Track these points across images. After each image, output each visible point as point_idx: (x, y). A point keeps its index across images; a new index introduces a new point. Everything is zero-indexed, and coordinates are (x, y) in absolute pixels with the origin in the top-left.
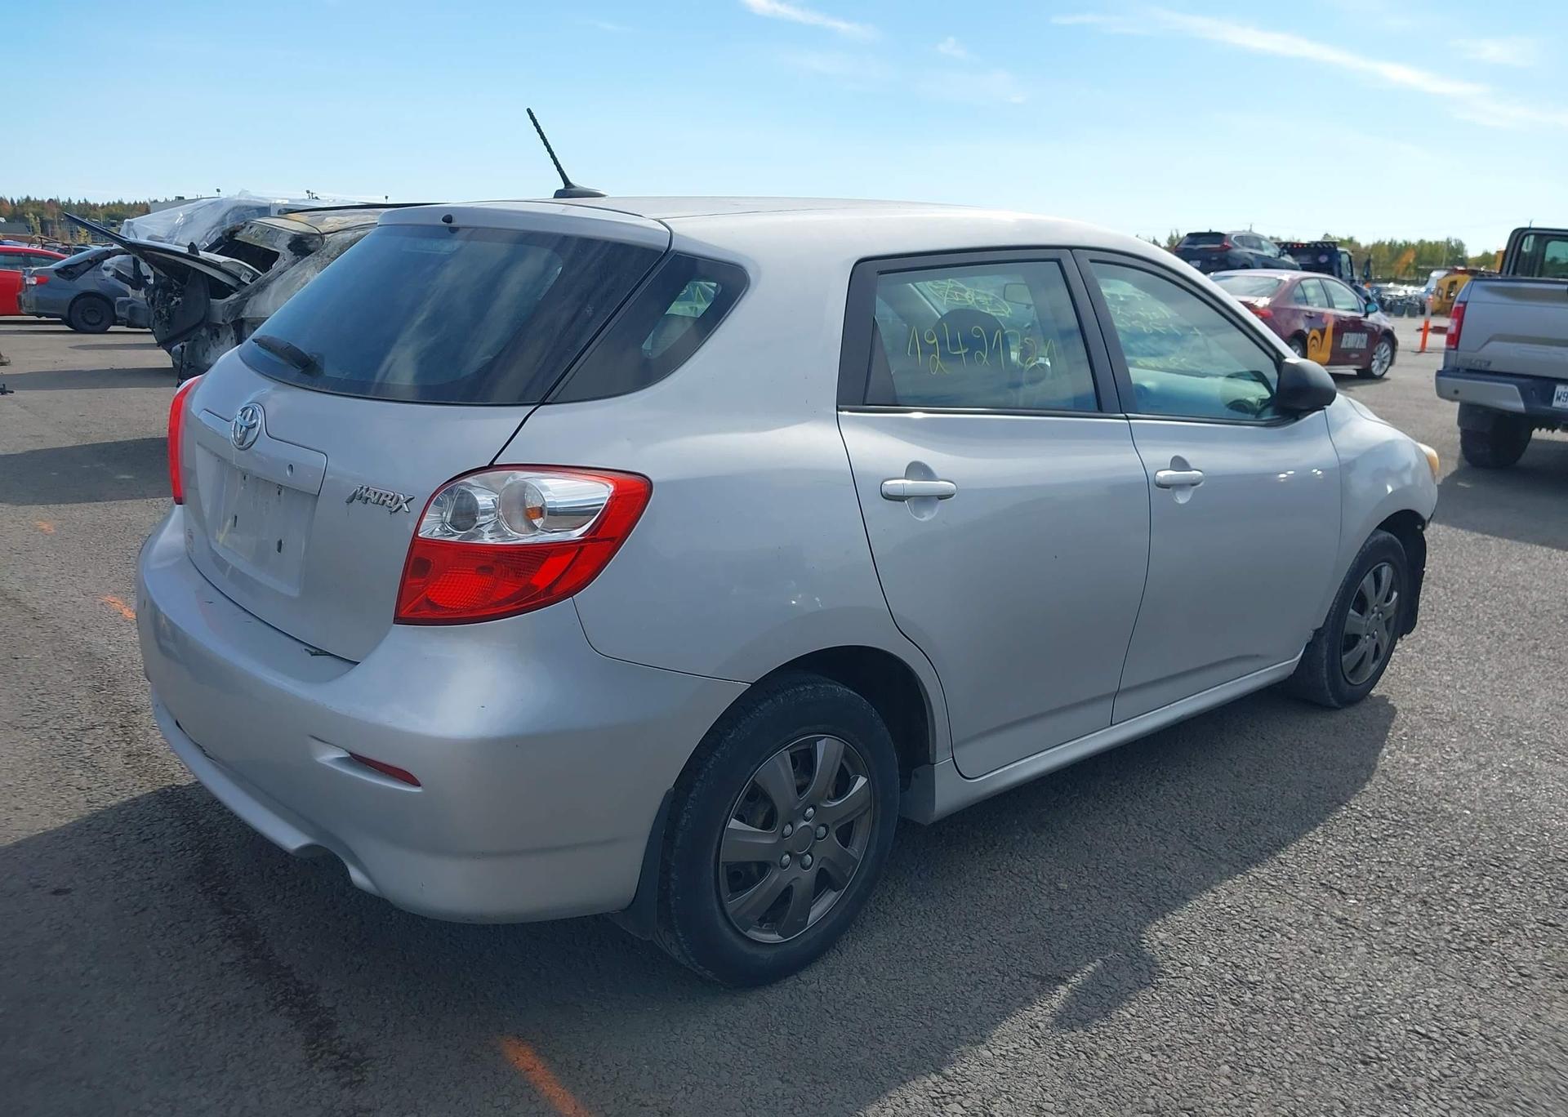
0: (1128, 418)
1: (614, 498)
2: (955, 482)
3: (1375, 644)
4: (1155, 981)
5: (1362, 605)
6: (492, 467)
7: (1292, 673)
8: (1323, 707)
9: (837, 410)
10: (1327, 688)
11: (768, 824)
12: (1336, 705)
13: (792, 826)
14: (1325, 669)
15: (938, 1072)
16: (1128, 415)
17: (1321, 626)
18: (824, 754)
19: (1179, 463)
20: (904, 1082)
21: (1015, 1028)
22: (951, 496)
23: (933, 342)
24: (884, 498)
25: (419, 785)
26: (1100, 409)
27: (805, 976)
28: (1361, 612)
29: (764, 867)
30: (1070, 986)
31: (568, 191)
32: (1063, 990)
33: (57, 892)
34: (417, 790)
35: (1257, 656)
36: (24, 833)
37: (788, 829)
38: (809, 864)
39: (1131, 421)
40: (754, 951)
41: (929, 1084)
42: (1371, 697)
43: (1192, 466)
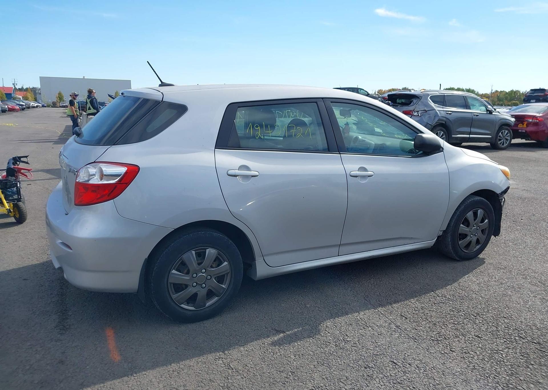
0: (340, 154)
1: (126, 173)
2: (259, 172)
3: (476, 239)
4: (314, 336)
5: (467, 223)
6: (95, 162)
7: (432, 246)
8: (451, 259)
9: (215, 148)
10: (453, 253)
11: (188, 273)
12: (458, 259)
13: (197, 275)
14: (450, 246)
15: (223, 352)
16: (341, 153)
17: (445, 229)
18: (208, 253)
19: (364, 169)
20: (211, 353)
21: (257, 343)
22: (257, 176)
23: (258, 128)
24: (228, 175)
25: (71, 249)
26: (329, 151)
27: (205, 322)
28: (468, 226)
29: (187, 286)
30: (285, 334)
31: (163, 84)
32: (282, 335)
33: (24, 280)
34: (71, 251)
35: (412, 238)
36: (27, 264)
37: (195, 275)
38: (204, 287)
39: (341, 155)
40: (184, 311)
41: (218, 354)
42: (479, 258)
43: (369, 170)
